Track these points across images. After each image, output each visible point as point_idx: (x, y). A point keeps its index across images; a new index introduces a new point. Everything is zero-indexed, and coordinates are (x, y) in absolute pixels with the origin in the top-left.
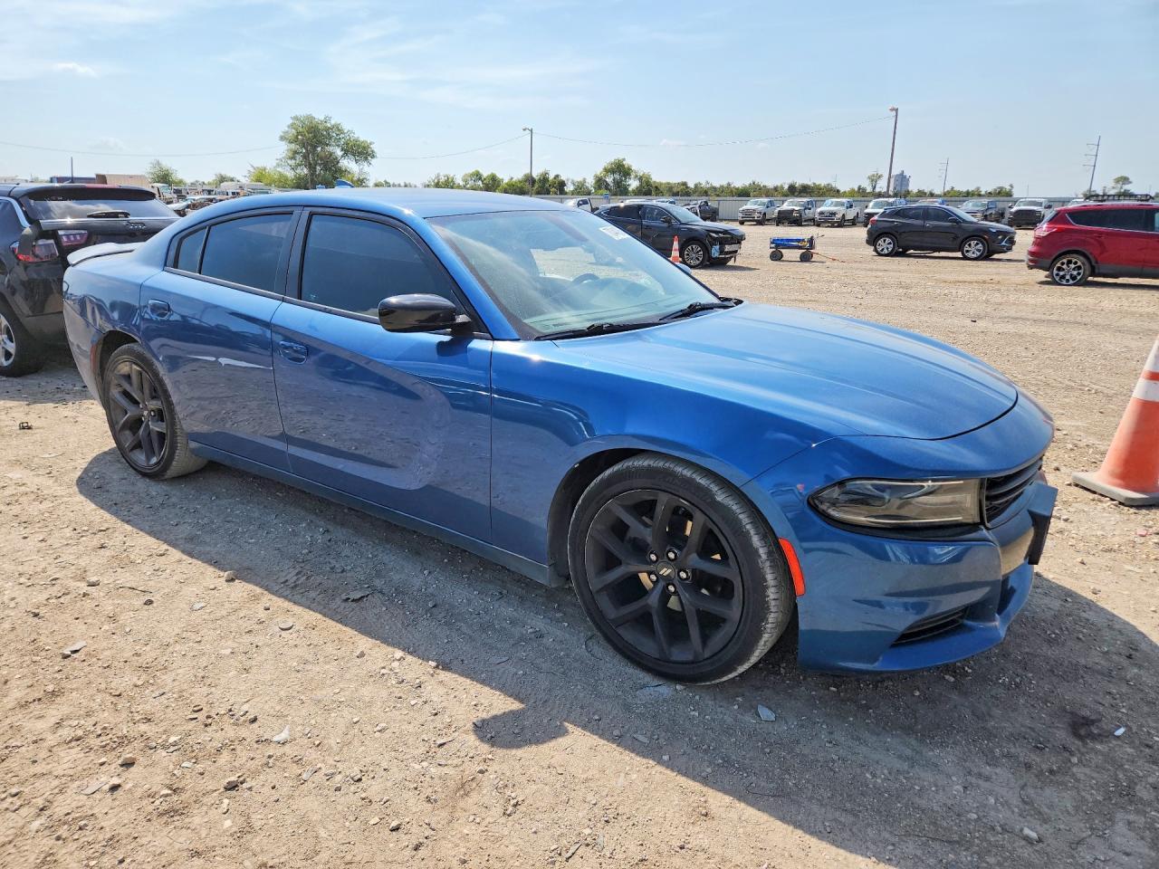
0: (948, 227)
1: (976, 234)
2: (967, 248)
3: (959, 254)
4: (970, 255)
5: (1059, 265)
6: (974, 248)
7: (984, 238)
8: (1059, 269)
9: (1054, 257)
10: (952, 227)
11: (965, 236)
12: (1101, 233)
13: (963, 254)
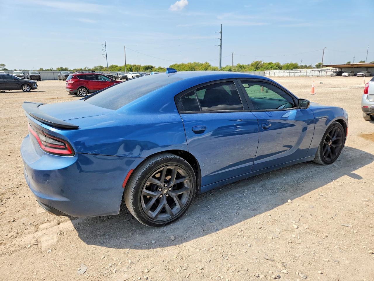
0: (14, 81)
1: (25, 83)
2: (24, 88)
3: (21, 90)
4: (25, 90)
5: (79, 91)
6: (26, 88)
7: (29, 85)
8: (79, 92)
9: (77, 89)
10: (15, 81)
11: (22, 84)
12: (87, 81)
13: (23, 90)
